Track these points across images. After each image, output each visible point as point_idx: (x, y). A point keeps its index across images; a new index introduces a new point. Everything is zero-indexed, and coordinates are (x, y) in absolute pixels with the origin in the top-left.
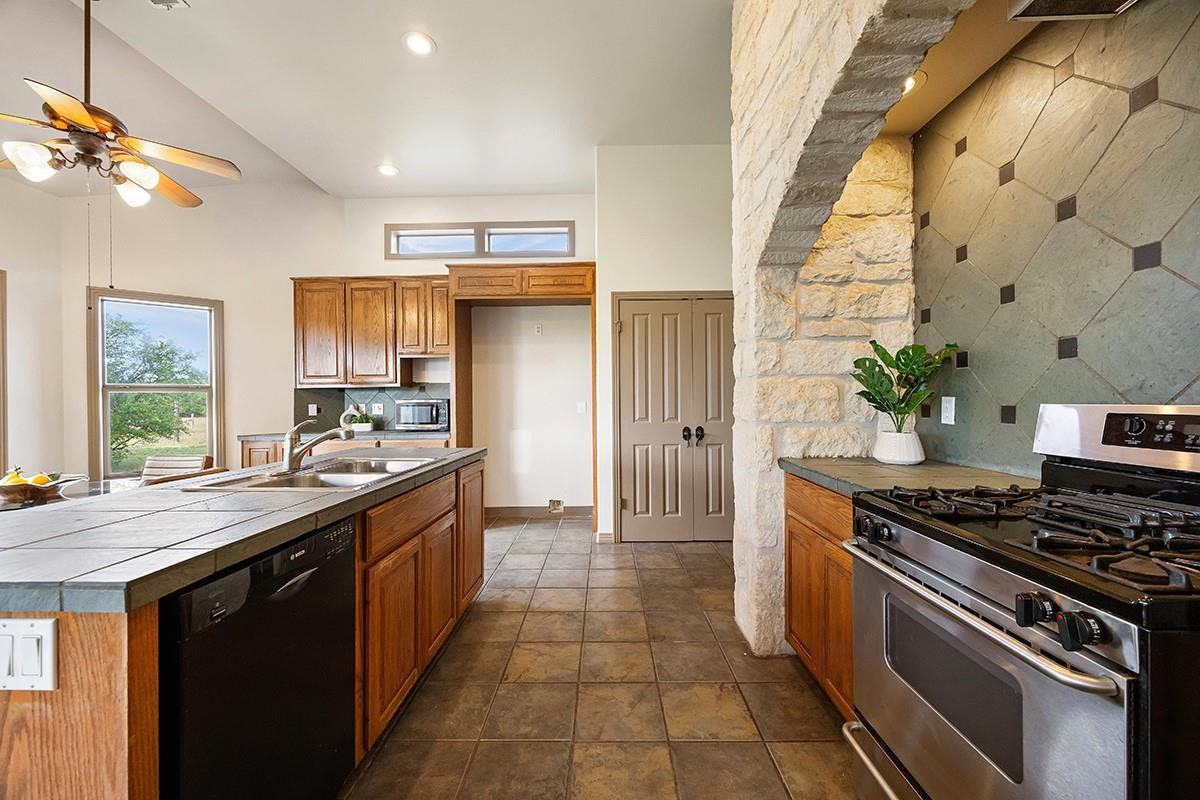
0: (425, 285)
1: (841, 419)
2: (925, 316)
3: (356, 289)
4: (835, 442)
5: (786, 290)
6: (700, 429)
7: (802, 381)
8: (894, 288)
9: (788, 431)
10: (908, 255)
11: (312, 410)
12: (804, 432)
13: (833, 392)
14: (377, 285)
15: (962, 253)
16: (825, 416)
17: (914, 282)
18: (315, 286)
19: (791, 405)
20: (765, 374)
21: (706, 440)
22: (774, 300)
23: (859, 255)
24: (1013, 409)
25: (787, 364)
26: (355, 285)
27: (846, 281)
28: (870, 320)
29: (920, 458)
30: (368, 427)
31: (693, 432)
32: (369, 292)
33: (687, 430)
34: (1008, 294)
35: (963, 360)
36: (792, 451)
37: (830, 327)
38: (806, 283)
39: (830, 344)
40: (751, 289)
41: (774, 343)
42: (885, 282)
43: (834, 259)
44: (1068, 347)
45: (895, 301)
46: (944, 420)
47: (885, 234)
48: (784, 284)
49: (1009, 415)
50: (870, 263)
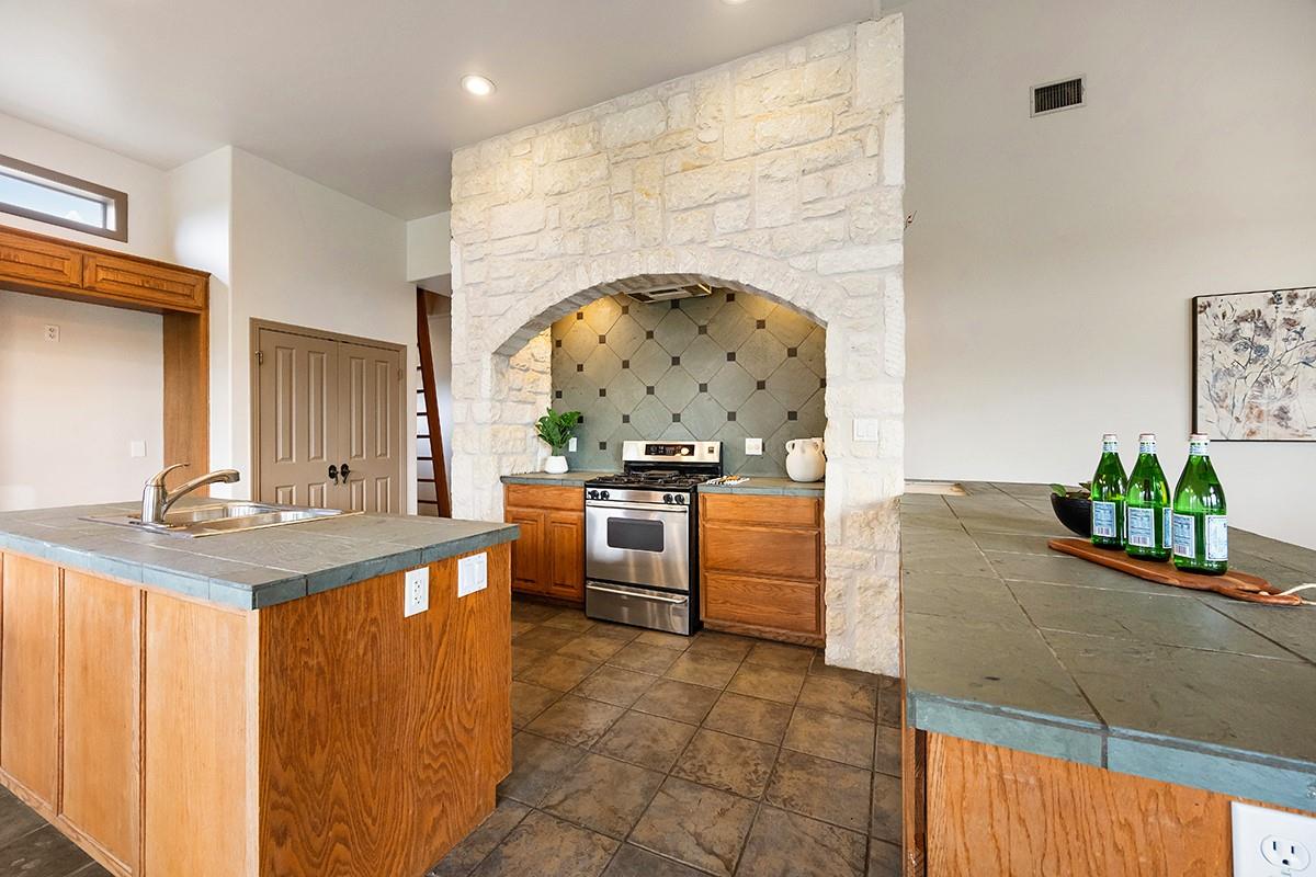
1: (525, 450)
2: (559, 395)
4: (524, 467)
5: (504, 371)
6: (345, 466)
7: (511, 428)
8: (544, 376)
9: (504, 459)
10: (549, 360)
12: (512, 459)
13: (523, 434)
15: (580, 368)
16: (520, 449)
17: (552, 374)
19: (507, 443)
20: (494, 423)
21: (351, 477)
22: (500, 376)
23: (533, 355)
24: (605, 443)
25: (504, 415)
27: (527, 370)
28: (535, 393)
29: (567, 469)
31: (339, 470)
33: (332, 468)
34: (603, 393)
35: (581, 420)
36: (506, 473)
37: (521, 396)
38: (513, 368)
39: (521, 406)
40: (484, 366)
41: (498, 404)
42: (542, 373)
43: (523, 356)
44: (626, 419)
45: (546, 383)
46: (570, 450)
47: (541, 345)
48: (503, 366)
49: (603, 446)
50: (536, 360)
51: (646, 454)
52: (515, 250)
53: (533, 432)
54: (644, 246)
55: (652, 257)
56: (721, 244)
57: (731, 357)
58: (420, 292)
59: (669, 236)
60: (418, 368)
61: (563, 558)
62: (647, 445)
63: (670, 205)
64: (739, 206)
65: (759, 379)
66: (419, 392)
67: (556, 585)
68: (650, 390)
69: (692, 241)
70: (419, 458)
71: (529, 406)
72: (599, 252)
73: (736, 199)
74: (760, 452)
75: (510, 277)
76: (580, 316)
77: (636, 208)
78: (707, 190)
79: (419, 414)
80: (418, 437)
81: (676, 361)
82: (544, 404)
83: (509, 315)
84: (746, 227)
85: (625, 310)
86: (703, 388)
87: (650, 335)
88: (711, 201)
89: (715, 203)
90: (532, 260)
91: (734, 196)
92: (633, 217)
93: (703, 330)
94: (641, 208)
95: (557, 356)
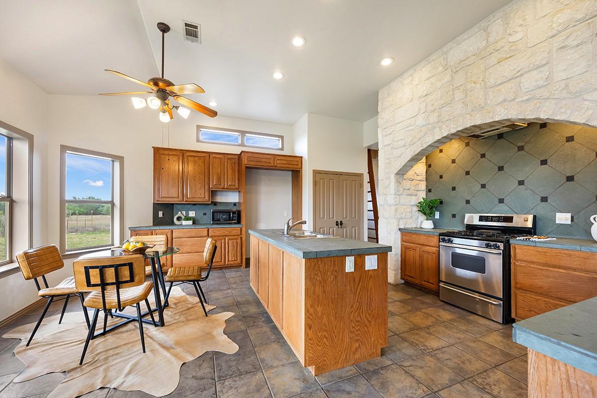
0: (224, 157)
1: (411, 217)
2: (430, 191)
3: (189, 156)
4: (411, 225)
5: (401, 181)
6: (341, 222)
7: (404, 207)
8: (422, 182)
9: (401, 221)
10: (425, 174)
11: (161, 214)
12: (404, 221)
13: (411, 210)
14: (200, 155)
15: (441, 177)
16: (409, 217)
17: (426, 181)
18: (166, 152)
19: (402, 213)
20: (396, 205)
21: (343, 225)
22: (399, 184)
23: (415, 173)
24: (455, 215)
25: (401, 202)
26: (189, 154)
27: (413, 180)
28: (418, 191)
29: (433, 227)
30: (190, 222)
31: (339, 223)
32: (196, 158)
33: (337, 222)
34: (454, 189)
35: (441, 203)
36: (402, 227)
37: (409, 192)
38: (405, 180)
39: (410, 197)
40: (392, 180)
41: (398, 196)
42: (421, 181)
43: (410, 174)
44: (468, 202)
45: (423, 186)
46: (436, 218)
47: (420, 168)
48: (400, 180)
49: (454, 216)
50: (418, 175)
51: (479, 221)
52: (405, 127)
53: (416, 209)
54: (472, 111)
55: (478, 115)
56: (525, 98)
57: (544, 162)
58: (369, 151)
59: (489, 102)
60: (368, 182)
61: (428, 269)
62: (480, 216)
63: (489, 84)
64: (541, 72)
65: (569, 175)
66: (368, 192)
67: (424, 281)
68: (483, 186)
69: (505, 101)
70: (368, 220)
71: (414, 197)
72: (447, 119)
73: (538, 68)
74: (569, 222)
75: (403, 139)
76: (441, 151)
77: (468, 92)
78: (515, 69)
79: (368, 201)
80: (368, 211)
81: (501, 168)
82: (422, 195)
83: (402, 156)
84: (545, 83)
85: (467, 144)
86: (521, 183)
87: (483, 156)
88: (519, 74)
89: (521, 75)
90: (413, 129)
91: (535, 67)
92: (466, 96)
93: (521, 148)
94: (471, 91)
95: (429, 172)
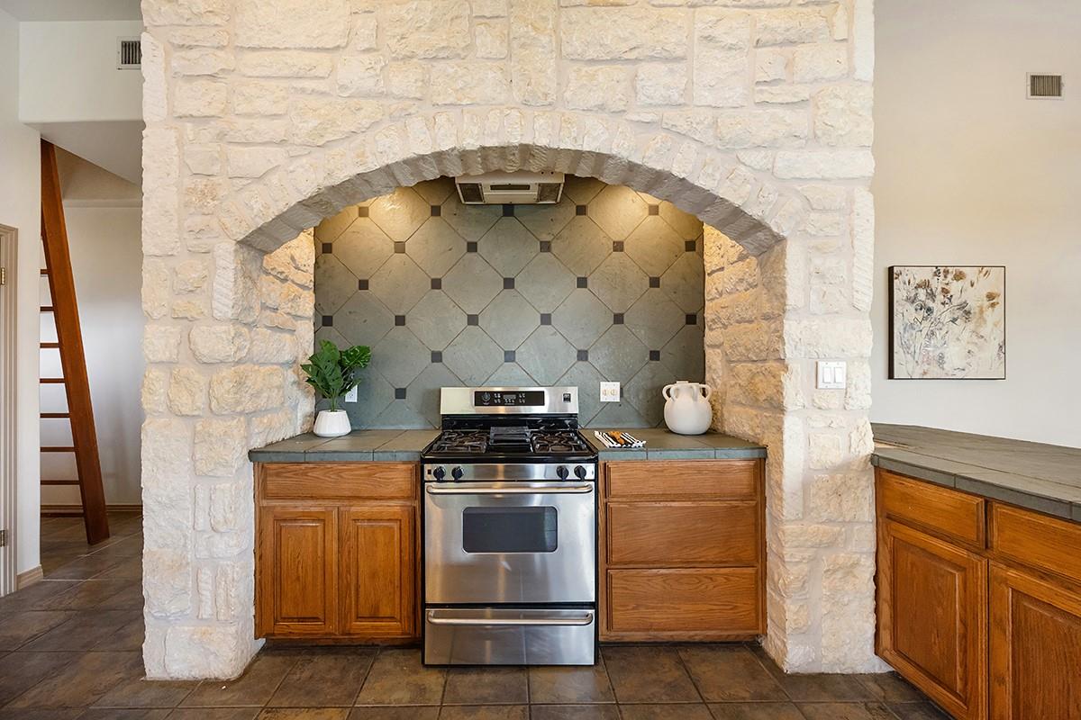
1: (283, 404)
2: (326, 321)
5: (255, 275)
7: (264, 370)
8: (306, 292)
9: (255, 420)
10: (312, 271)
12: (266, 420)
13: (281, 380)
15: (364, 285)
16: (276, 404)
17: (315, 292)
19: (257, 395)
20: (238, 362)
22: (250, 283)
23: (292, 258)
24: (404, 390)
25: (254, 349)
27: (285, 280)
28: (297, 317)
34: (400, 321)
37: (280, 318)
38: (268, 274)
39: (278, 335)
40: (221, 263)
41: (245, 330)
42: (303, 287)
43: (279, 258)
44: (437, 357)
45: (307, 304)
46: (351, 401)
47: (302, 248)
48: (252, 267)
49: (401, 393)
50: (297, 268)
51: (476, 404)
53: (299, 376)
57: (582, 283)
60: (43, 272)
62: (476, 392)
63: (570, 50)
64: (672, 71)
65: (617, 311)
66: (43, 309)
68: (473, 320)
70: (43, 416)
71: (288, 336)
74: (618, 399)
76: (363, 213)
81: (509, 283)
82: (305, 335)
84: (682, 101)
85: (436, 212)
86: (546, 320)
87: (472, 247)
88: (633, 55)
89: (639, 60)
93: (546, 247)
95: (323, 267)
